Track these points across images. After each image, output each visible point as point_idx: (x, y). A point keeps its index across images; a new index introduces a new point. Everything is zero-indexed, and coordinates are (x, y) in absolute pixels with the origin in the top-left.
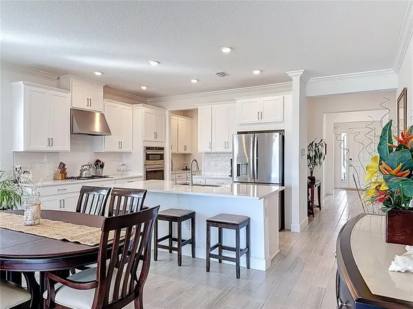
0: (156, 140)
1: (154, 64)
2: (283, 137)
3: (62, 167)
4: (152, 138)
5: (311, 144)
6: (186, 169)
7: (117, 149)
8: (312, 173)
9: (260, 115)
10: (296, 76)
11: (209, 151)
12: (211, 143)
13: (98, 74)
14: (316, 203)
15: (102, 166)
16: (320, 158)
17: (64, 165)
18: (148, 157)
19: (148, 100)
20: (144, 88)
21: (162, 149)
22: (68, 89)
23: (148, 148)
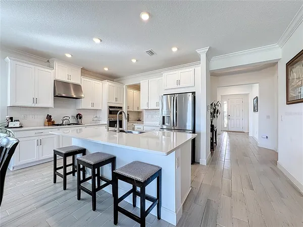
0: (116, 102)
1: (97, 41)
2: (195, 97)
3: (49, 118)
4: (114, 101)
5: (212, 104)
6: (139, 120)
7: (90, 107)
8: (212, 122)
9: (178, 82)
10: (202, 53)
11: (147, 108)
12: (148, 103)
13: (69, 56)
14: (214, 141)
15: (81, 118)
16: (217, 113)
17: (50, 116)
18: (110, 112)
19: (115, 80)
20: (106, 69)
21: (121, 108)
22: (52, 67)
23: (110, 107)
